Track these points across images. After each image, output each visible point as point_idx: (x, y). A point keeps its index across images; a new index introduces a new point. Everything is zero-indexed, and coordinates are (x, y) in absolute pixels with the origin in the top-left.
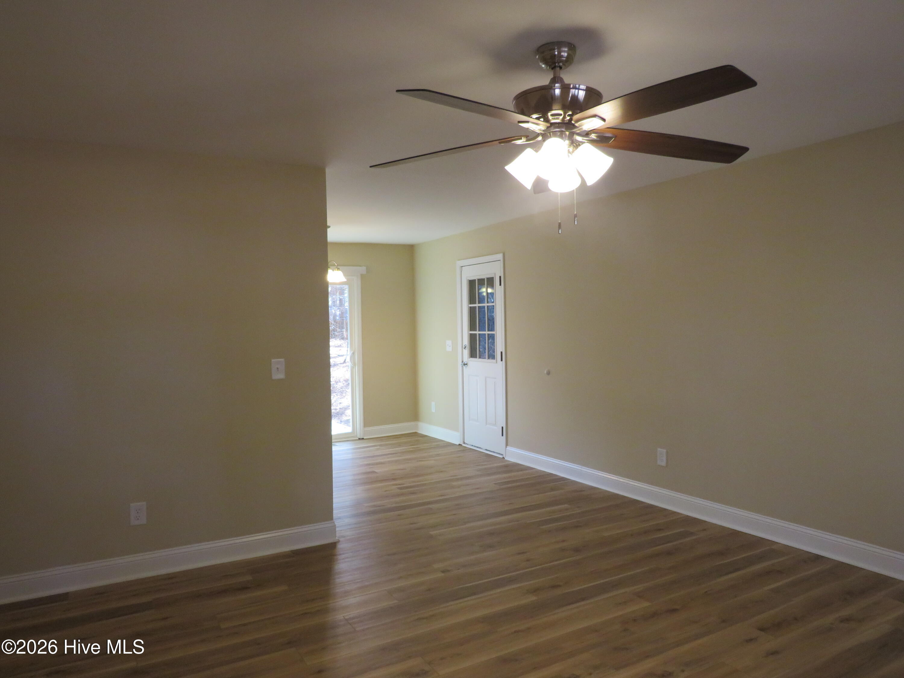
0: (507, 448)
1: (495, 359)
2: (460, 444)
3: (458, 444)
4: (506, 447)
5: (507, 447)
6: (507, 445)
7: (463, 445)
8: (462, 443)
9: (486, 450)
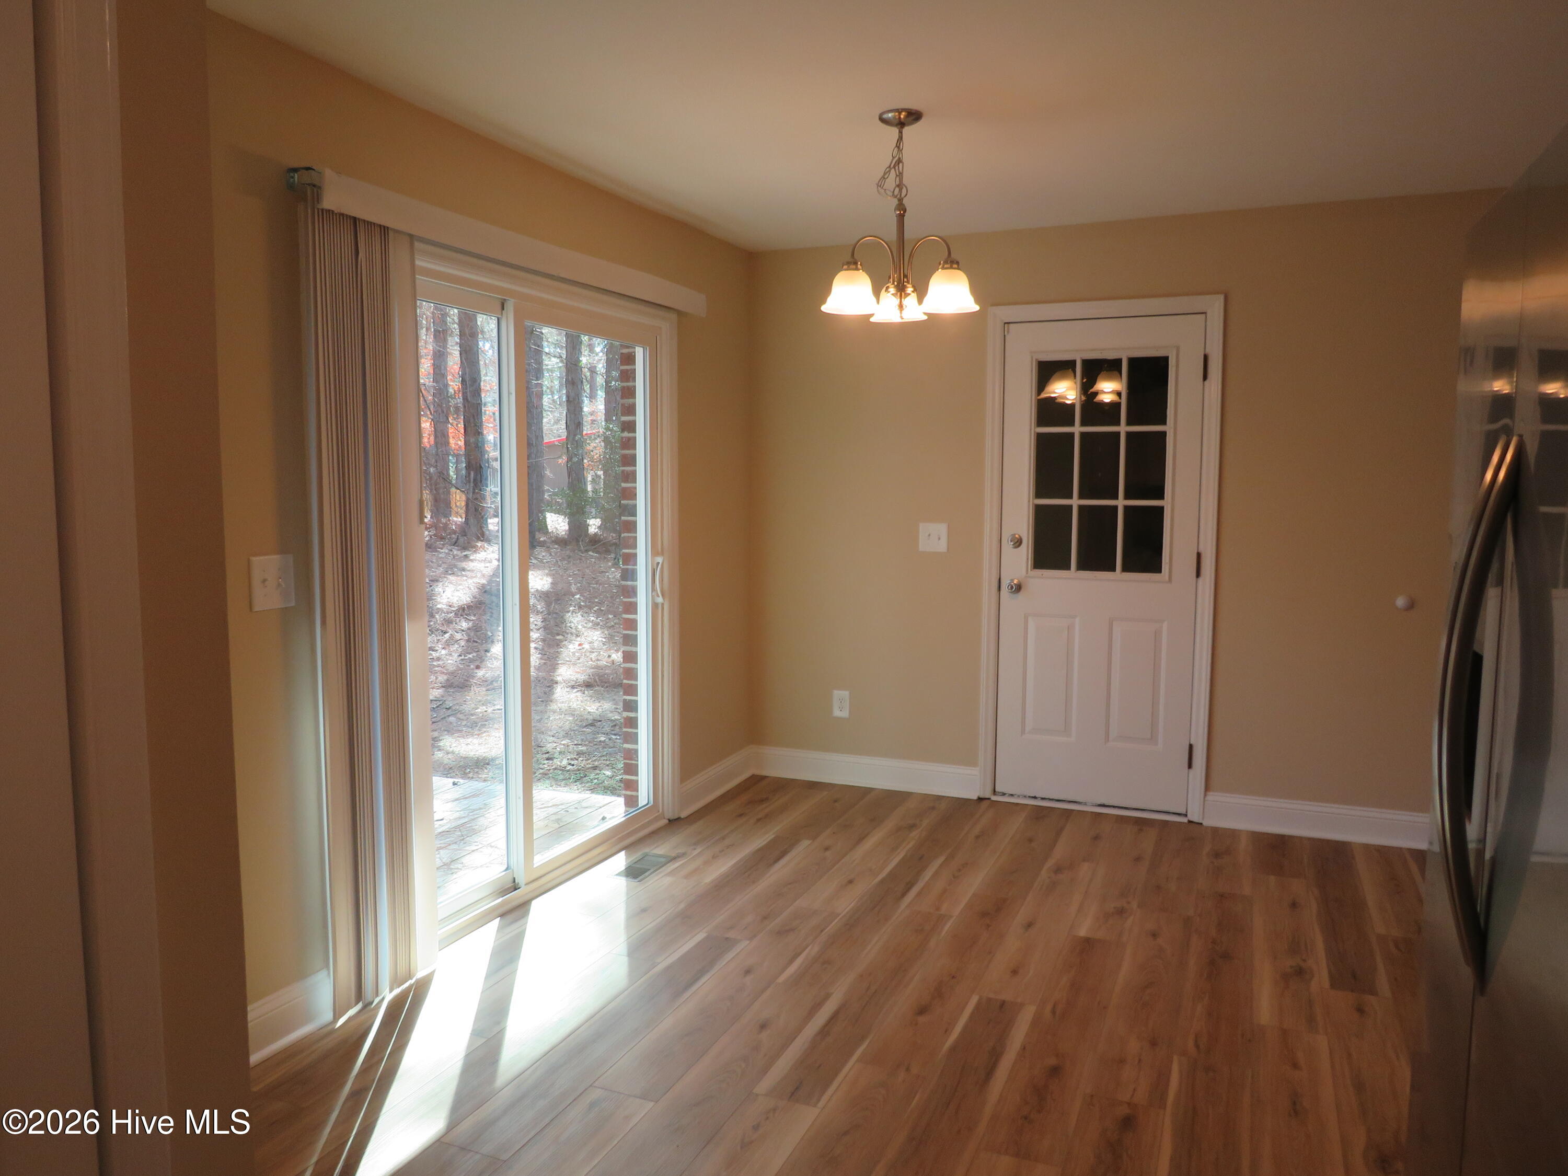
0: (1209, 798)
1: (1158, 569)
2: (982, 796)
3: (975, 798)
4: (1205, 795)
5: (1208, 793)
6: (1207, 788)
7: (994, 798)
8: (988, 794)
9: (1100, 805)
